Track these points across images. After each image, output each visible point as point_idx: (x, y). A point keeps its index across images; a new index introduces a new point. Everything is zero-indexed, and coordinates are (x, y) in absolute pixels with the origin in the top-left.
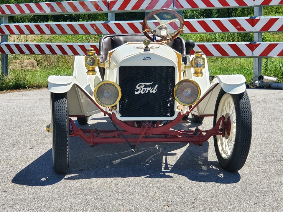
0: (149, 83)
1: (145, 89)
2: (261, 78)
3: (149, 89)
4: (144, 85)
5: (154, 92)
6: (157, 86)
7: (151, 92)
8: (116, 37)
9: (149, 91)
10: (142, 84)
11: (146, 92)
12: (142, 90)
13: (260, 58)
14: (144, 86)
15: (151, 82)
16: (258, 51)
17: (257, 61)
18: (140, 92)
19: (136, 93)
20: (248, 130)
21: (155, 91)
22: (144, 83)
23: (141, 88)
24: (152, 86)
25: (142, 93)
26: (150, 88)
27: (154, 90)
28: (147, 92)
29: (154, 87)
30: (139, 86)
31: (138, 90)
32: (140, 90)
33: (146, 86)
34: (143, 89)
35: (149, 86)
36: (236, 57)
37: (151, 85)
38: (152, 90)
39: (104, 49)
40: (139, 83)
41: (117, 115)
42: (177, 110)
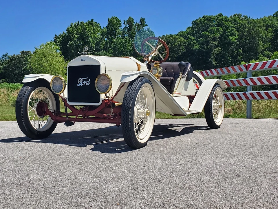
1: (83, 82)
3: (85, 82)
4: (83, 79)
5: (88, 84)
6: (90, 80)
7: (86, 84)
9: (85, 84)
10: (81, 79)
11: (84, 85)
15: (87, 77)
19: (78, 85)
20: (126, 111)
24: (87, 80)
25: (82, 85)
27: (88, 83)
30: (80, 80)
33: (84, 80)
34: (82, 82)
35: (85, 80)
38: (87, 83)
40: (79, 78)
41: (67, 100)
42: (102, 98)
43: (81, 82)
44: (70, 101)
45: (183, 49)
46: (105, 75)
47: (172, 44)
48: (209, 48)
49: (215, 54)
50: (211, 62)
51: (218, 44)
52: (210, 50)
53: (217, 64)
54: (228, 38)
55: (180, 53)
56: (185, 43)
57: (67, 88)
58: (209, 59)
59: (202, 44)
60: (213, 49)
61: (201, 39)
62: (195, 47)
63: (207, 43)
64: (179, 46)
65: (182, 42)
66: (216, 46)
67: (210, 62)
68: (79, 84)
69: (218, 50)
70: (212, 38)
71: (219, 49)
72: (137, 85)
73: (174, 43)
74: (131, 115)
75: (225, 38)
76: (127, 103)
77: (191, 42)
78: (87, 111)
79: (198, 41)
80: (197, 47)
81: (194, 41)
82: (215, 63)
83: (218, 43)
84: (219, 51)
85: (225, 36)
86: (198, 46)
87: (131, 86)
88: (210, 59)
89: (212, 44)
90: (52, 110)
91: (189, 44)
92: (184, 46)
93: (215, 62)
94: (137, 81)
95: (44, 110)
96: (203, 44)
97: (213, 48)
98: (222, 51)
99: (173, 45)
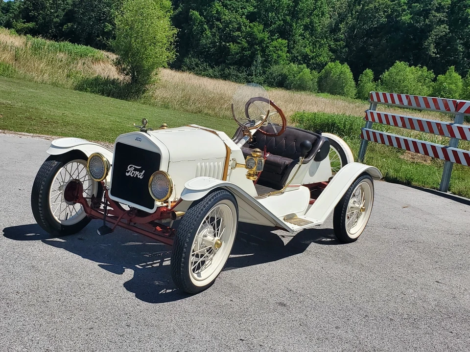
0: (138, 166)
3: (137, 173)
6: (144, 171)
7: (138, 177)
9: (137, 175)
10: (132, 166)
11: (135, 176)
18: (130, 174)
19: (127, 174)
22: (134, 165)
24: (140, 171)
25: (132, 176)
27: (141, 176)
29: (142, 172)
30: (130, 168)
31: (129, 171)
33: (135, 170)
34: (133, 171)
38: (140, 174)
40: (130, 164)
41: (109, 192)
42: (157, 204)
44: (112, 194)
45: (382, 17)
46: (164, 175)
47: (364, 6)
48: (427, 24)
49: (436, 36)
50: (427, 49)
51: (445, 19)
52: (429, 28)
53: (436, 55)
54: (465, 10)
55: (376, 24)
56: (387, 6)
57: (110, 173)
58: (425, 42)
59: (417, 14)
60: (435, 26)
61: (416, 4)
62: (403, 18)
63: (426, 13)
64: (377, 10)
65: (383, 4)
66: (441, 22)
67: (425, 48)
68: (128, 172)
69: (443, 29)
70: (437, 7)
71: (445, 28)
72: (204, 206)
73: (368, 4)
74: (185, 253)
75: (460, 9)
76: (183, 235)
77: (398, 8)
78: (134, 216)
79: (411, 8)
80: (406, 18)
81: (403, 5)
82: (433, 52)
83: (446, 17)
84: (444, 31)
85: (460, 6)
86: (409, 16)
87: (193, 208)
88: (426, 44)
89: (434, 16)
90: (91, 191)
91: (394, 10)
92: (385, 12)
93: (433, 50)
94: (205, 200)
95: (76, 195)
96: (419, 13)
97: (435, 24)
98: (449, 33)
99: (366, 8)
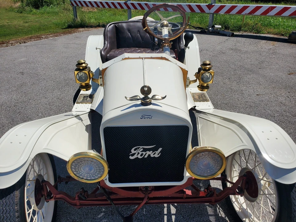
0: (149, 146)
1: (144, 153)
2: (213, 27)
3: (149, 153)
7: (152, 156)
8: (120, 24)
9: (149, 155)
10: (139, 148)
12: (140, 155)
13: (213, 14)
14: (142, 149)
15: (153, 145)
16: (213, 10)
17: (212, 16)
18: (136, 157)
19: (131, 158)
21: (158, 155)
22: (142, 146)
23: (138, 152)
24: (154, 150)
26: (152, 152)
28: (146, 156)
29: (157, 151)
30: (135, 150)
31: (134, 154)
32: (137, 154)
33: (145, 150)
34: (141, 153)
35: (149, 150)
36: (200, 13)
37: (152, 148)
38: (155, 153)
39: (108, 38)
40: (135, 147)
42: (187, 175)
43: (139, 153)
44: (111, 181)
